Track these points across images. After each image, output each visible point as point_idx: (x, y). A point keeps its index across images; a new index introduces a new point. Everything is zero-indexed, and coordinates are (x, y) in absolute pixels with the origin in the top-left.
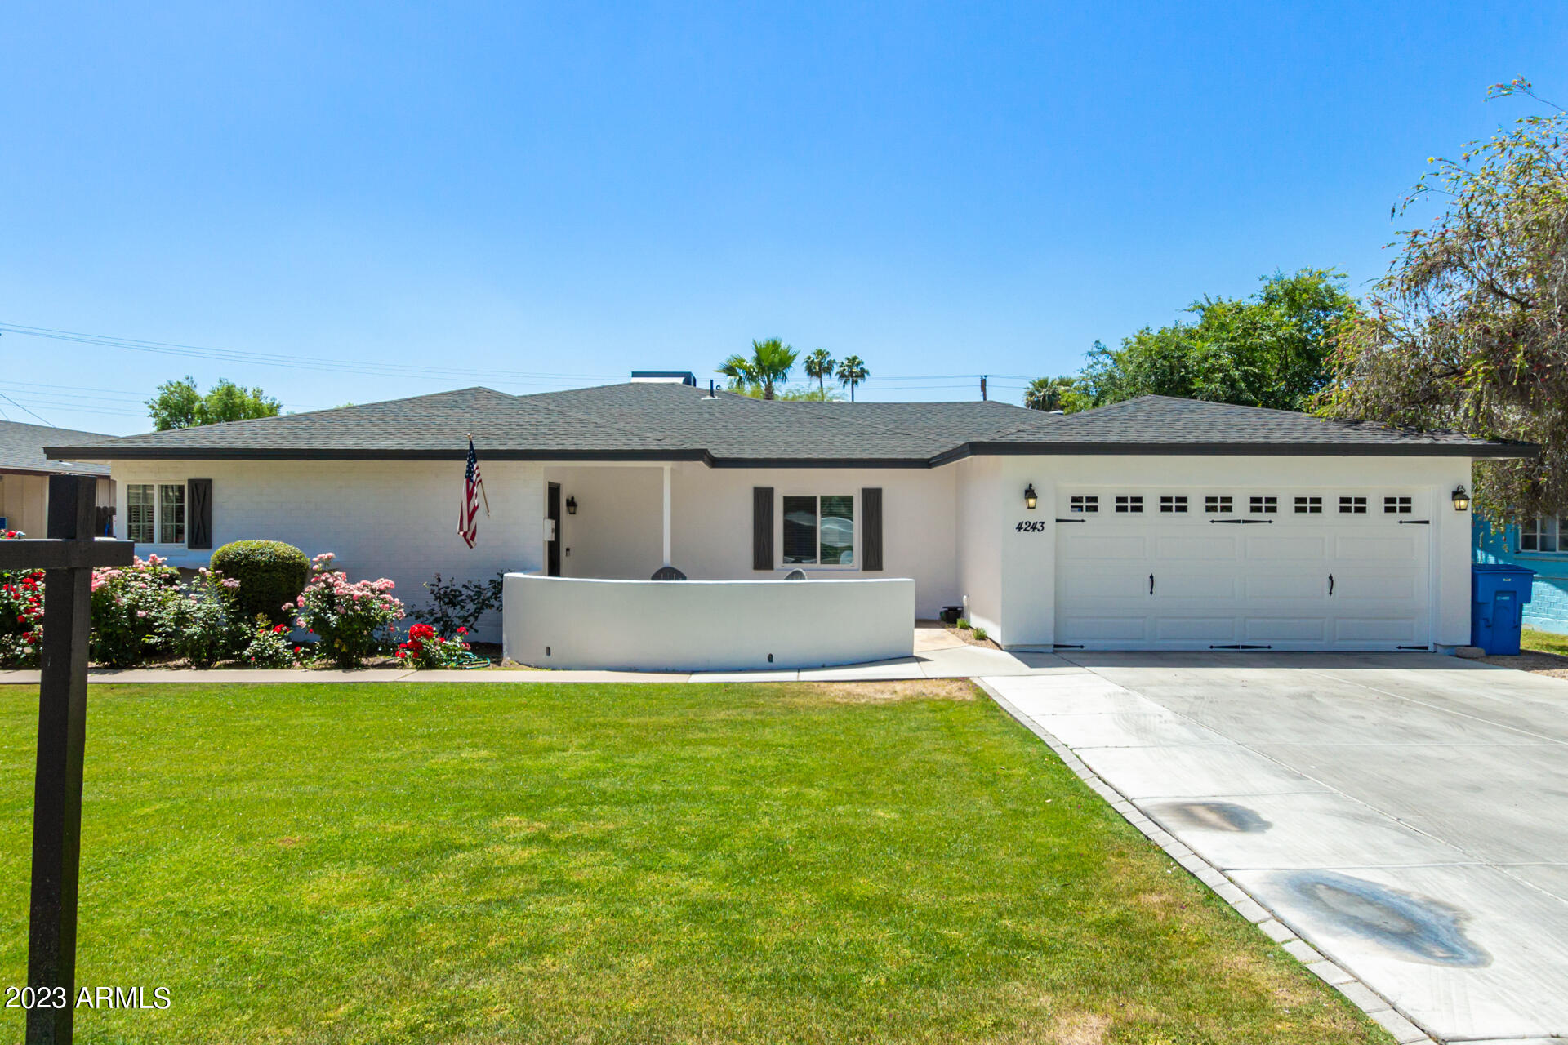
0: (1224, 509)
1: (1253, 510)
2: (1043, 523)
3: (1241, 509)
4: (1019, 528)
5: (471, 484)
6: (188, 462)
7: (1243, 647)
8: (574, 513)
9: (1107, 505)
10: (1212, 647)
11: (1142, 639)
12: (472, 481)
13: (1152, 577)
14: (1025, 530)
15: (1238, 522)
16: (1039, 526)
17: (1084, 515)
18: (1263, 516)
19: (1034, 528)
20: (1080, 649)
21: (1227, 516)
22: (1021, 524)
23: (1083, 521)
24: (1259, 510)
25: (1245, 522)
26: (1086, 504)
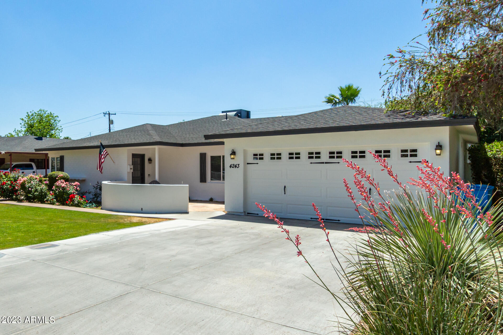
0: (316, 157)
1: (330, 157)
2: (239, 165)
3: (325, 157)
4: (231, 167)
5: (101, 155)
6: (60, 151)
7: (326, 220)
8: (151, 163)
9: (267, 157)
10: (311, 218)
11: (281, 213)
12: (101, 154)
13: (285, 187)
14: (233, 167)
15: (323, 163)
16: (237, 166)
17: (258, 161)
18: (335, 160)
19: (236, 167)
20: (257, 215)
21: (318, 160)
22: (231, 165)
23: (257, 164)
24: (333, 157)
25: (326, 163)
26: (259, 157)
